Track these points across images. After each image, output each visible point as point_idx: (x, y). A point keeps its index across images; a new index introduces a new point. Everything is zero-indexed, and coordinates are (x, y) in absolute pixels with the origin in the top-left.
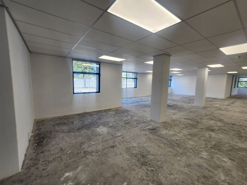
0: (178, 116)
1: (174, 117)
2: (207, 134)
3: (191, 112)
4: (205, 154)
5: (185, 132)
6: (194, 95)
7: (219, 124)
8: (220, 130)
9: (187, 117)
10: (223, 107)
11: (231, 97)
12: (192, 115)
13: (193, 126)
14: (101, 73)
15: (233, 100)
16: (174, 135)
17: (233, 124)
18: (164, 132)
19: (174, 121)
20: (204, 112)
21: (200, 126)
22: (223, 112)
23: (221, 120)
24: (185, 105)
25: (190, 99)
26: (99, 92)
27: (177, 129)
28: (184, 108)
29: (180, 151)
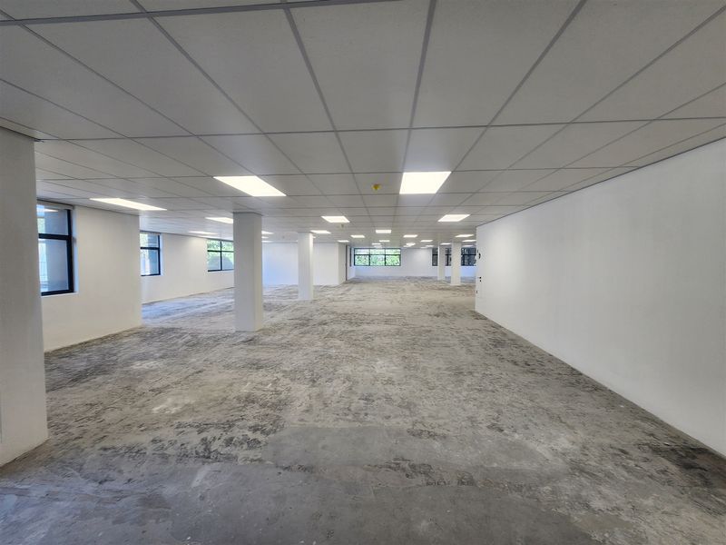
0: (279, 318)
1: (275, 320)
2: (320, 328)
3: (297, 310)
4: (320, 344)
5: (296, 332)
6: (297, 284)
7: (332, 316)
8: (333, 321)
9: (293, 317)
10: (336, 298)
11: (348, 282)
12: (298, 314)
13: (303, 325)
14: (76, 234)
15: (350, 286)
16: (282, 339)
17: (346, 314)
18: (267, 339)
19: (275, 325)
20: (313, 307)
21: (311, 323)
22: (338, 304)
23: (333, 313)
24: (284, 302)
25: (291, 292)
26: (71, 289)
27: (284, 332)
28: (284, 307)
29: (295, 348)
